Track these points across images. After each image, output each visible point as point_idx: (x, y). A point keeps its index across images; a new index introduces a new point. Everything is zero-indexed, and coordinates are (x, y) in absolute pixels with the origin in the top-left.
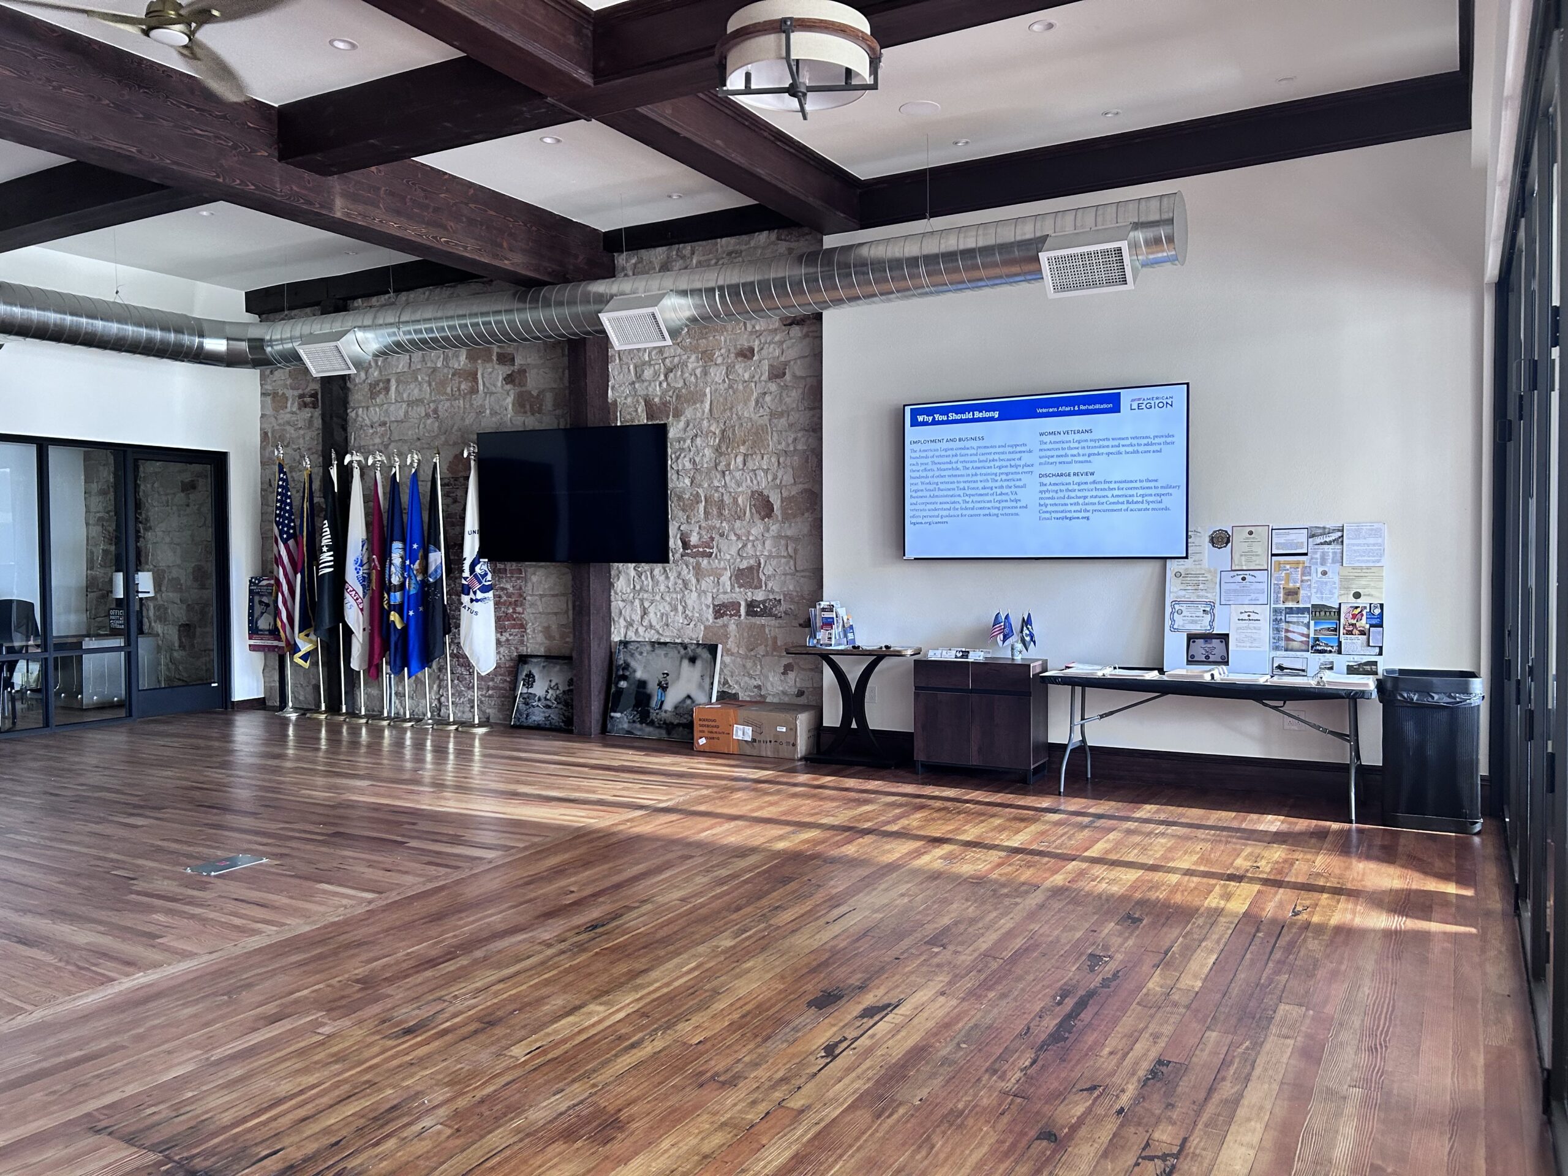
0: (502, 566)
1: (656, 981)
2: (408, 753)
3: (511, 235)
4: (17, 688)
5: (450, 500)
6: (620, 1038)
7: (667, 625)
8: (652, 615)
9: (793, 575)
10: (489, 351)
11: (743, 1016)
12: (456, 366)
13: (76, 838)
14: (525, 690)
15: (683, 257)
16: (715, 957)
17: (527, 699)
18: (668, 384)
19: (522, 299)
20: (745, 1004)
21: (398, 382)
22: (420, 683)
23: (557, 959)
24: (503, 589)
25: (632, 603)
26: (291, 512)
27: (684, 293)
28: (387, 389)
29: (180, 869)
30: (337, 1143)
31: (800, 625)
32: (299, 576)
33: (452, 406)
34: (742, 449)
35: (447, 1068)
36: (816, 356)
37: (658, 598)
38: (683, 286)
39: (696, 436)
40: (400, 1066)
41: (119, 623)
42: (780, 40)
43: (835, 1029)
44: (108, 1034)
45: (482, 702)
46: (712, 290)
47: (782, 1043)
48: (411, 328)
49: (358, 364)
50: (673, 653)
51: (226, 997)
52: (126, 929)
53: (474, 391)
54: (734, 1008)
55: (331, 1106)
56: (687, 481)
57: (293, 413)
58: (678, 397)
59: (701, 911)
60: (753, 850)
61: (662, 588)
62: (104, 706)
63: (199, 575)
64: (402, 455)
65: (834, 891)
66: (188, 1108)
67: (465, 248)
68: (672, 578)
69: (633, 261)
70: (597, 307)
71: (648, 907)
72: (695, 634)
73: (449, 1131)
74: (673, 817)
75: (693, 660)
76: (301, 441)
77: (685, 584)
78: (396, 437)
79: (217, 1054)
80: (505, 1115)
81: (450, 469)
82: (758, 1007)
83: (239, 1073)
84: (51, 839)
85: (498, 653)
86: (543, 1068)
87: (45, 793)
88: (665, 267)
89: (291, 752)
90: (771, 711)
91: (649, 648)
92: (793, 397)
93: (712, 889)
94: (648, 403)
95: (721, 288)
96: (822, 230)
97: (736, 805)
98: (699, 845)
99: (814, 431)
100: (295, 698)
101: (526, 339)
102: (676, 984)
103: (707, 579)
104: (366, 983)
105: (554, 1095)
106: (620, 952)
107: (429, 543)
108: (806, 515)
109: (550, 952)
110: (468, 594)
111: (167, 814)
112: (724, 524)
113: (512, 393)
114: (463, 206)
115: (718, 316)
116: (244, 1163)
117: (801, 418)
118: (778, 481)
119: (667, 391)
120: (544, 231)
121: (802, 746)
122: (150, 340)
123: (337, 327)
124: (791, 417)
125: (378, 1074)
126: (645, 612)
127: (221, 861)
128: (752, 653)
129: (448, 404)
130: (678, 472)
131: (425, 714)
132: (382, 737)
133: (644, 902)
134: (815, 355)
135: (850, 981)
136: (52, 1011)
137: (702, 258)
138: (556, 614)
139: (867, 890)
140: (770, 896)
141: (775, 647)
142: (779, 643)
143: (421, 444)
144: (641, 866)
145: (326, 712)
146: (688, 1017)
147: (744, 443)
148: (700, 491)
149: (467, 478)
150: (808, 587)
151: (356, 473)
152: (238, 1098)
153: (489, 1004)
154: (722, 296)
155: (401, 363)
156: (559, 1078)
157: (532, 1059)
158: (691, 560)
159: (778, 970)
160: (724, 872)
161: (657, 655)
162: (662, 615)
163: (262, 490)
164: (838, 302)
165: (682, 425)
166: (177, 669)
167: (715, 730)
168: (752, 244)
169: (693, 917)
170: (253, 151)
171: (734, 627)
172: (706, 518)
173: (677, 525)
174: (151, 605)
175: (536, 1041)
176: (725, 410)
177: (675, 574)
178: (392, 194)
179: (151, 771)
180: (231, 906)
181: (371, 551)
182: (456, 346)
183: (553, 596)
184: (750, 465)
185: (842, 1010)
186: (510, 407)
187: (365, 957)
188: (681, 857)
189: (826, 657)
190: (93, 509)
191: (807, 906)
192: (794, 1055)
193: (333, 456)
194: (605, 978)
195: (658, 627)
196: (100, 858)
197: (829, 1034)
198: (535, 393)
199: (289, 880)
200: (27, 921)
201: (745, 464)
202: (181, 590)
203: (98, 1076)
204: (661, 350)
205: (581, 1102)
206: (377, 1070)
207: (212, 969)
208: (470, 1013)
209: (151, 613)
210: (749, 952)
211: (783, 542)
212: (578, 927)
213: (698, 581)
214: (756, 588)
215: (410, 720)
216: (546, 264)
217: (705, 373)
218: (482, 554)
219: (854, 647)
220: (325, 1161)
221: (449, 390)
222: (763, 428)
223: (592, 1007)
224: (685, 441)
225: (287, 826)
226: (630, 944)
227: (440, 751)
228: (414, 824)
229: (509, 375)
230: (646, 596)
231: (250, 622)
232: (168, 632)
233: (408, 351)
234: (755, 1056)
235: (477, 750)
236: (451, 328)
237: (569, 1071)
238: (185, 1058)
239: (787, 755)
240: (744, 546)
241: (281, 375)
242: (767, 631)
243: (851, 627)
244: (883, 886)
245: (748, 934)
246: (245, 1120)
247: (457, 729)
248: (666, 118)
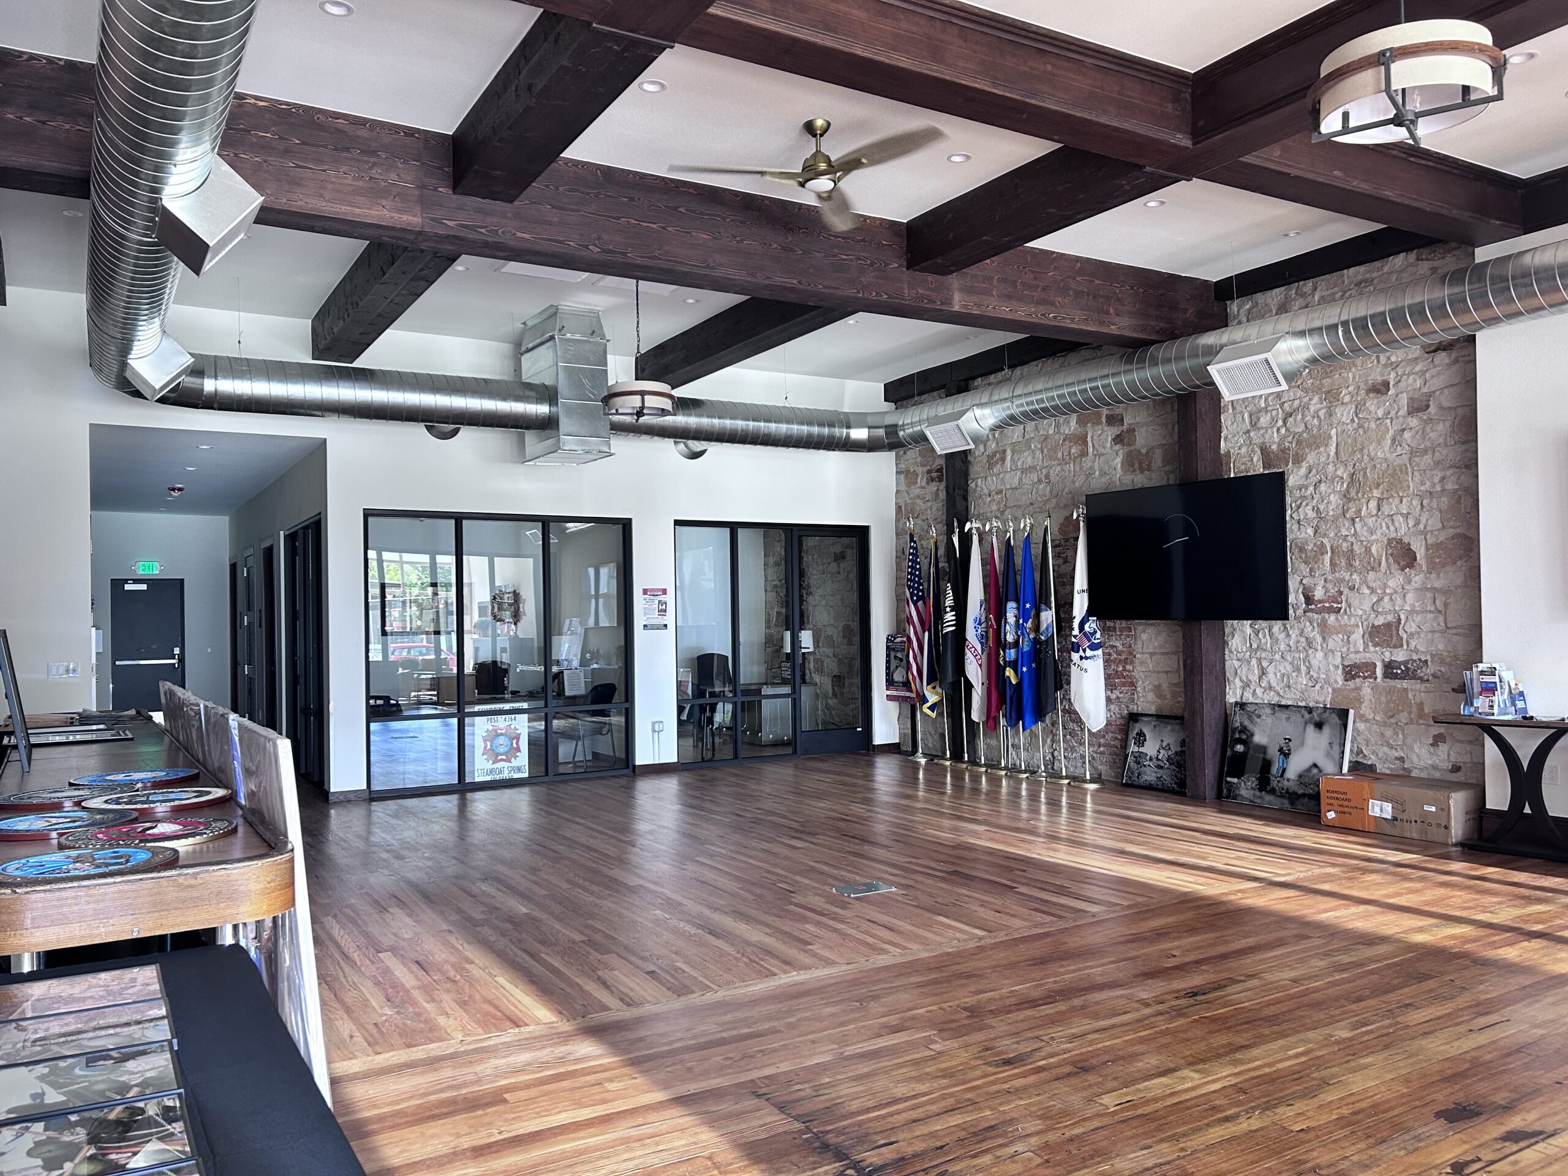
0: (1112, 624)
1: (1258, 1059)
2: (1024, 804)
3: (1118, 300)
4: (716, 726)
5: (1061, 561)
6: (1213, 1108)
7: (1289, 687)
8: (1271, 676)
9: (1443, 632)
10: (1099, 414)
11: (1355, 1113)
12: (1067, 432)
13: (753, 853)
14: (1136, 749)
15: (1303, 295)
16: (1327, 1045)
17: (1139, 758)
18: (1287, 430)
19: (1129, 361)
20: (1358, 1101)
21: (1013, 452)
22: (1032, 735)
23: (1153, 1019)
24: (1113, 647)
25: (1249, 662)
26: (919, 576)
27: (1302, 334)
28: (1003, 460)
29: (827, 888)
30: (942, 1147)
31: (1454, 690)
32: (927, 634)
33: (1063, 470)
34: (1376, 493)
35: (1040, 1102)
36: (1470, 383)
37: (1277, 657)
38: (1300, 326)
39: (1320, 482)
40: (998, 1092)
41: (787, 674)
42: (1379, 73)
43: (1466, 1147)
44: (770, 1018)
45: (1093, 758)
46: (1336, 326)
47: (1399, 1150)
48: (1024, 401)
49: (976, 439)
50: (1296, 717)
51: (858, 1004)
52: (785, 933)
53: (1084, 454)
54: (1344, 1102)
55: (938, 1115)
56: (1310, 531)
57: (922, 487)
58: (1299, 443)
59: (1314, 995)
60: (1384, 939)
61: (1283, 646)
62: (777, 744)
63: (847, 631)
64: (1016, 520)
65: (1483, 997)
66: (826, 1091)
67: (1073, 320)
68: (1293, 636)
69: (1248, 307)
70: (1206, 359)
71: (1255, 982)
72: (1322, 697)
73: (1039, 1161)
74: (1291, 893)
75: (1319, 726)
76: (929, 512)
77: (1310, 643)
78: (1011, 503)
79: (850, 1050)
80: (1092, 1157)
81: (1061, 530)
82: (1373, 1106)
83: (866, 1070)
84: (737, 852)
85: (1109, 710)
86: (1131, 1122)
87: (733, 814)
88: (1283, 309)
89: (921, 794)
90: (1416, 787)
91: (1268, 711)
92: (1440, 431)
93: (1330, 974)
94: (1265, 451)
95: (1345, 324)
96: (1471, 243)
97: (1367, 888)
98: (1320, 926)
99: (1467, 467)
100: (925, 745)
101: (1134, 400)
102: (1280, 1066)
103: (1335, 637)
104: (973, 1011)
105: (1142, 1149)
106: (1221, 1023)
107: (1041, 602)
108: (1459, 563)
109: (1147, 1011)
110: (1078, 652)
111: (820, 839)
112: (1355, 576)
113: (1121, 453)
114: (1071, 281)
115: (1342, 353)
116: (866, 1146)
117: (1452, 454)
118: (1421, 527)
119: (1285, 437)
120: (1151, 291)
121: (1457, 829)
122: (810, 436)
123: (958, 408)
124: (1437, 454)
125: (979, 1095)
126: (1263, 673)
127: (859, 885)
128: (1392, 720)
129: (1059, 468)
130: (1299, 522)
131: (1039, 767)
132: (1000, 786)
133: (1252, 976)
134: (1467, 382)
135: (1492, 1098)
136: (730, 993)
137: (1326, 293)
138: (1167, 672)
139: (1528, 1001)
140: (1400, 992)
141: (1421, 714)
142: (1426, 710)
143: (1032, 508)
144: (1251, 939)
145: (950, 759)
146: (1290, 1102)
147: (1378, 486)
148: (1325, 541)
149: (1077, 539)
150: (1462, 646)
151: (975, 539)
152: (862, 1092)
153: (1084, 1050)
154: (1347, 332)
155: (1015, 434)
156: (1148, 1135)
157: (1122, 1111)
158: (1316, 616)
159: (1404, 1072)
160: (1345, 959)
161: (1277, 719)
162: (1283, 675)
163: (897, 557)
164: (1494, 321)
165: (1303, 471)
166: (831, 714)
167: (1346, 803)
168: (1386, 269)
169: (1305, 1000)
170: (887, 265)
171: (1369, 690)
172: (1333, 571)
173: (1299, 579)
174: (812, 658)
175: (1126, 1094)
176: (1354, 452)
177: (1297, 632)
178: (1003, 280)
179: (807, 801)
180: (865, 926)
181: (988, 611)
182: (1066, 414)
183: (1163, 653)
184: (1386, 509)
185: (1479, 1128)
186: (1119, 466)
187: (972, 988)
188: (1295, 936)
189: (1488, 728)
190: (769, 578)
191: (1448, 1008)
192: (1412, 1165)
193: (956, 524)
194: (1202, 1046)
195: (1278, 688)
196: (769, 872)
197: (1458, 1151)
198: (1144, 451)
199: (911, 908)
200: (717, 917)
201: (1379, 510)
202: (834, 646)
203: (761, 1051)
204: (1279, 395)
205: (1169, 1163)
206: (979, 1091)
207: (848, 978)
208: (1065, 1056)
209: (812, 665)
210: (1368, 1048)
211: (1429, 595)
212: (1178, 991)
213: (1324, 639)
214: (1395, 647)
215: (1025, 772)
216: (1153, 323)
217: (1330, 415)
218: (1090, 612)
219: (1524, 718)
220: (930, 1160)
221: (1060, 455)
222: (1403, 469)
223: (1186, 1073)
224: (1306, 489)
225: (913, 860)
226: (1232, 1017)
227: (1054, 804)
228: (1024, 871)
229: (1118, 436)
230: (1263, 655)
231: (887, 674)
232: (823, 681)
233: (1021, 423)
234: (1365, 1157)
235: (1089, 805)
236: (1060, 397)
237: (1158, 1129)
238: (825, 1049)
239: (1438, 838)
240: (1380, 600)
241: (913, 454)
242: (1410, 696)
243: (1521, 694)
244: (1550, 1000)
245: (1369, 1028)
246: (868, 1110)
247: (1069, 784)
248: (1273, 161)
